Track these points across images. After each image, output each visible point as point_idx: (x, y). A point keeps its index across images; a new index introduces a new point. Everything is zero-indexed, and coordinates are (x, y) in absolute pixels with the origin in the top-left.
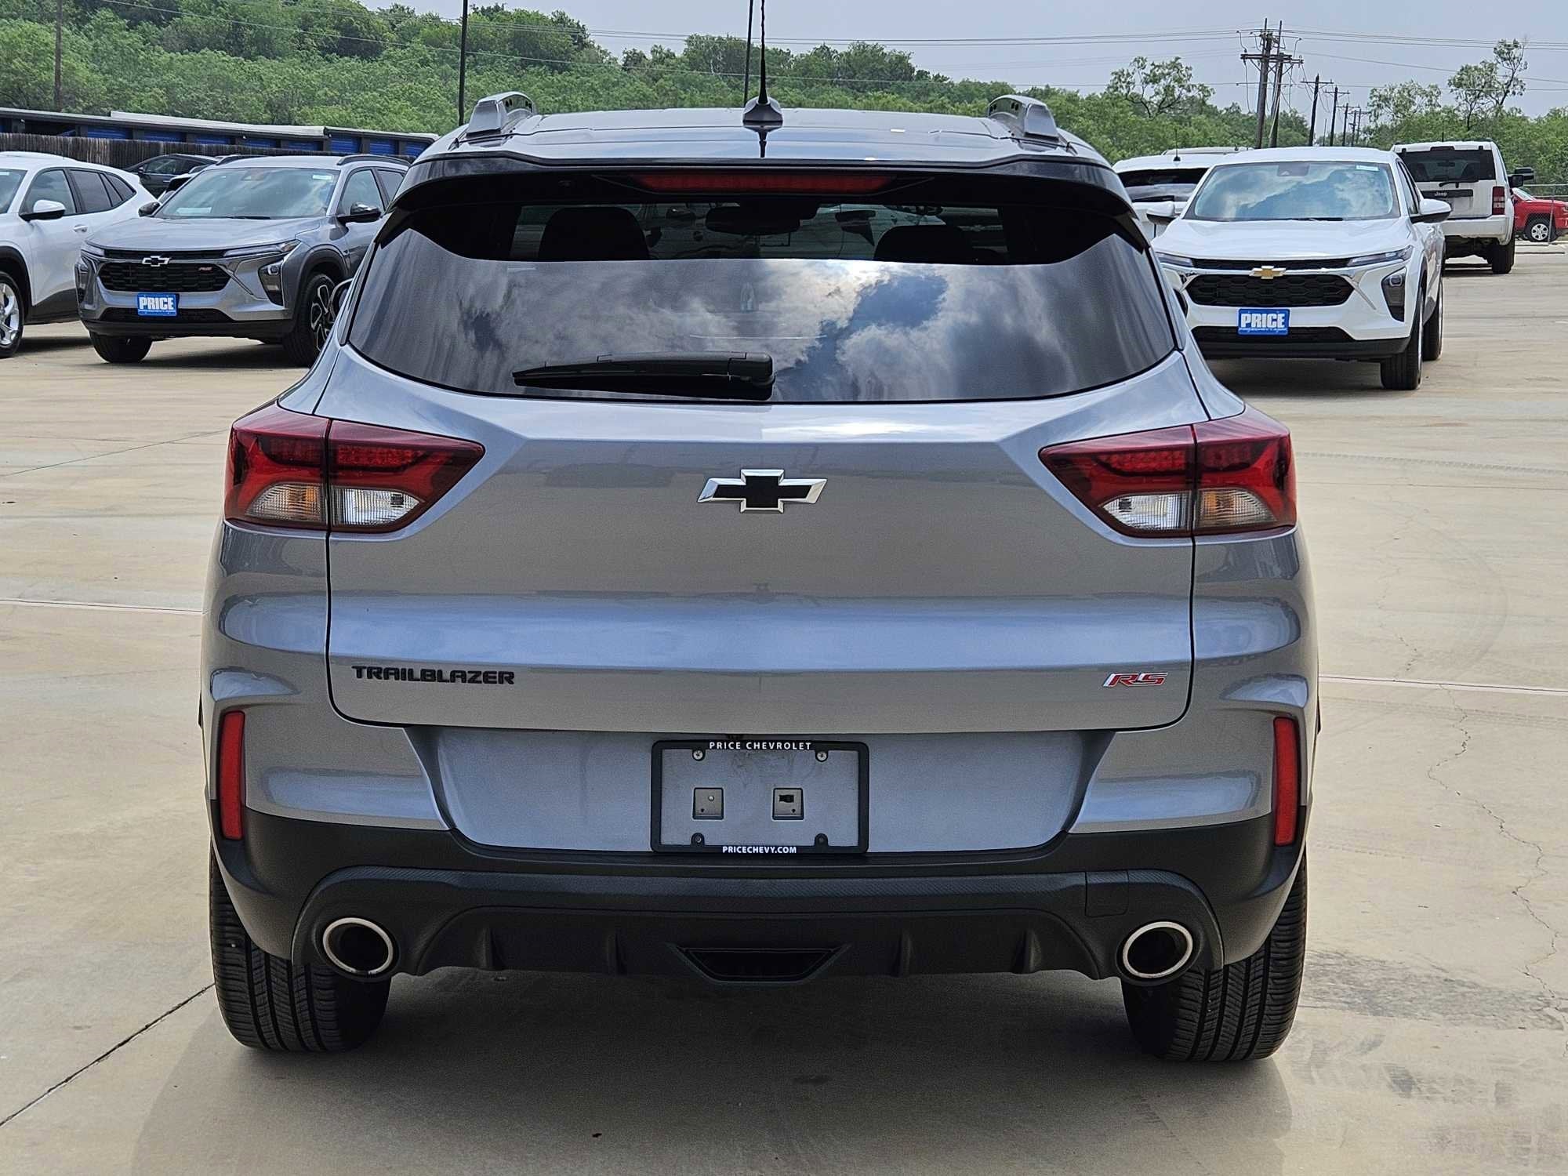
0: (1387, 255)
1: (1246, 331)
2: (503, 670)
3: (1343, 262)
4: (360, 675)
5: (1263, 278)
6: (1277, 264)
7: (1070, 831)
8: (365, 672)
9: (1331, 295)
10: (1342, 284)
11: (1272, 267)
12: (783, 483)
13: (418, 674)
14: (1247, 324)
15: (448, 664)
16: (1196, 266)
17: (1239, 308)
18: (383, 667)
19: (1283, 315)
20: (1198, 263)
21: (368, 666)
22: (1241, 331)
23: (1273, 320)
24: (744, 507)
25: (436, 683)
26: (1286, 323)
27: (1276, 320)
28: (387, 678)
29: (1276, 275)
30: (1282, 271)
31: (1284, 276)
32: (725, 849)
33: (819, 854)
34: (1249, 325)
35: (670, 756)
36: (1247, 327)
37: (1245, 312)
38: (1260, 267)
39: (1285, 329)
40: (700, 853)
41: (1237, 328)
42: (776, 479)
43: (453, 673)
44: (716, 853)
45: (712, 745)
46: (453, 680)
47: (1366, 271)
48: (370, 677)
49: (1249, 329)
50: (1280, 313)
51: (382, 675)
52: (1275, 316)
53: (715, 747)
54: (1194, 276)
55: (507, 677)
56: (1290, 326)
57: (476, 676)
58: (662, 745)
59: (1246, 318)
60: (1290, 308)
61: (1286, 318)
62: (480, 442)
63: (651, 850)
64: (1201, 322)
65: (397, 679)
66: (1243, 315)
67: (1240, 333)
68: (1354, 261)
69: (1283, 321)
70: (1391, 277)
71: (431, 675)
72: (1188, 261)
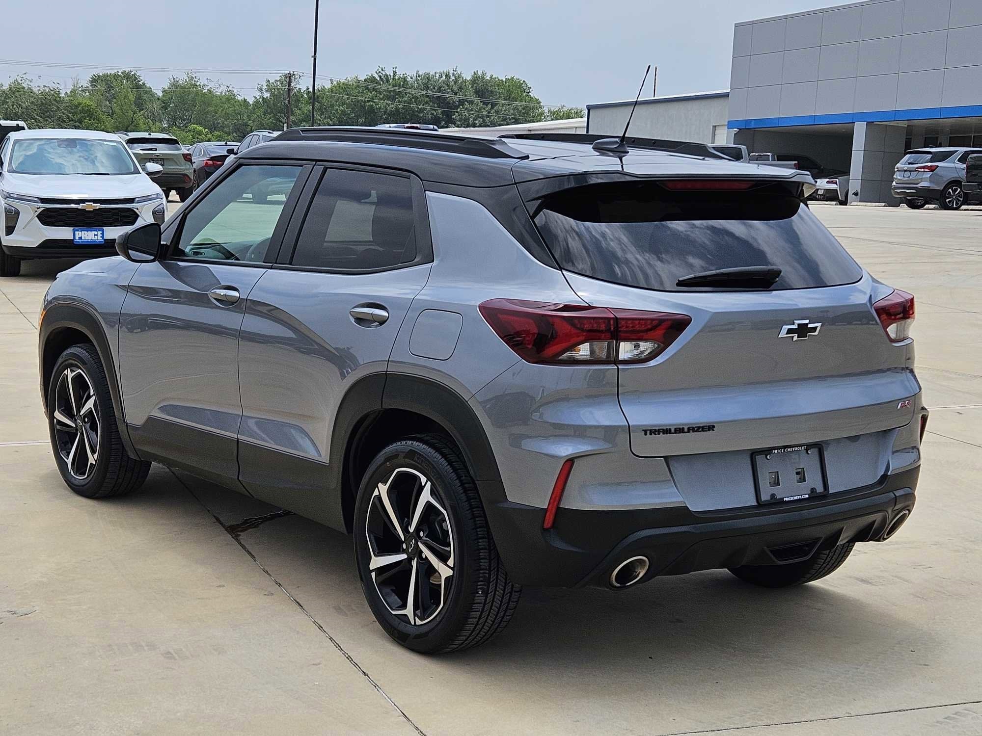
0: (153, 196)
1: (79, 242)
2: (710, 425)
3: (131, 201)
4: (646, 434)
5: (87, 210)
6: (95, 201)
7: (889, 474)
8: (648, 432)
9: (125, 220)
10: (132, 213)
11: (92, 203)
12: (810, 326)
13: (673, 431)
14: (79, 237)
15: (686, 424)
16: (42, 203)
17: (72, 228)
18: (657, 429)
19: (101, 232)
20: (44, 200)
21: (650, 429)
22: (76, 242)
23: (95, 235)
24: (795, 338)
25: (682, 434)
26: (103, 237)
27: (97, 235)
28: (659, 434)
29: (95, 208)
30: (98, 206)
31: (99, 208)
32: (785, 499)
33: (814, 496)
34: (80, 238)
35: (759, 459)
36: (79, 239)
37: (78, 230)
38: (84, 203)
39: (103, 240)
40: (776, 503)
41: (73, 240)
42: (807, 324)
43: (689, 429)
44: (781, 502)
45: (774, 451)
46: (689, 431)
47: (145, 205)
48: (651, 434)
49: (80, 241)
50: (99, 231)
51: (657, 433)
52: (96, 233)
53: (774, 453)
54: (43, 208)
55: (711, 428)
56: (105, 238)
57: (698, 430)
58: (754, 454)
59: (78, 234)
60: (104, 228)
61: (103, 234)
62: (689, 315)
63: (756, 504)
64: (49, 237)
65: (663, 434)
66: (76, 232)
67: (75, 243)
68: (137, 199)
69: (101, 235)
70: (156, 209)
71: (680, 430)
72: (36, 199)
